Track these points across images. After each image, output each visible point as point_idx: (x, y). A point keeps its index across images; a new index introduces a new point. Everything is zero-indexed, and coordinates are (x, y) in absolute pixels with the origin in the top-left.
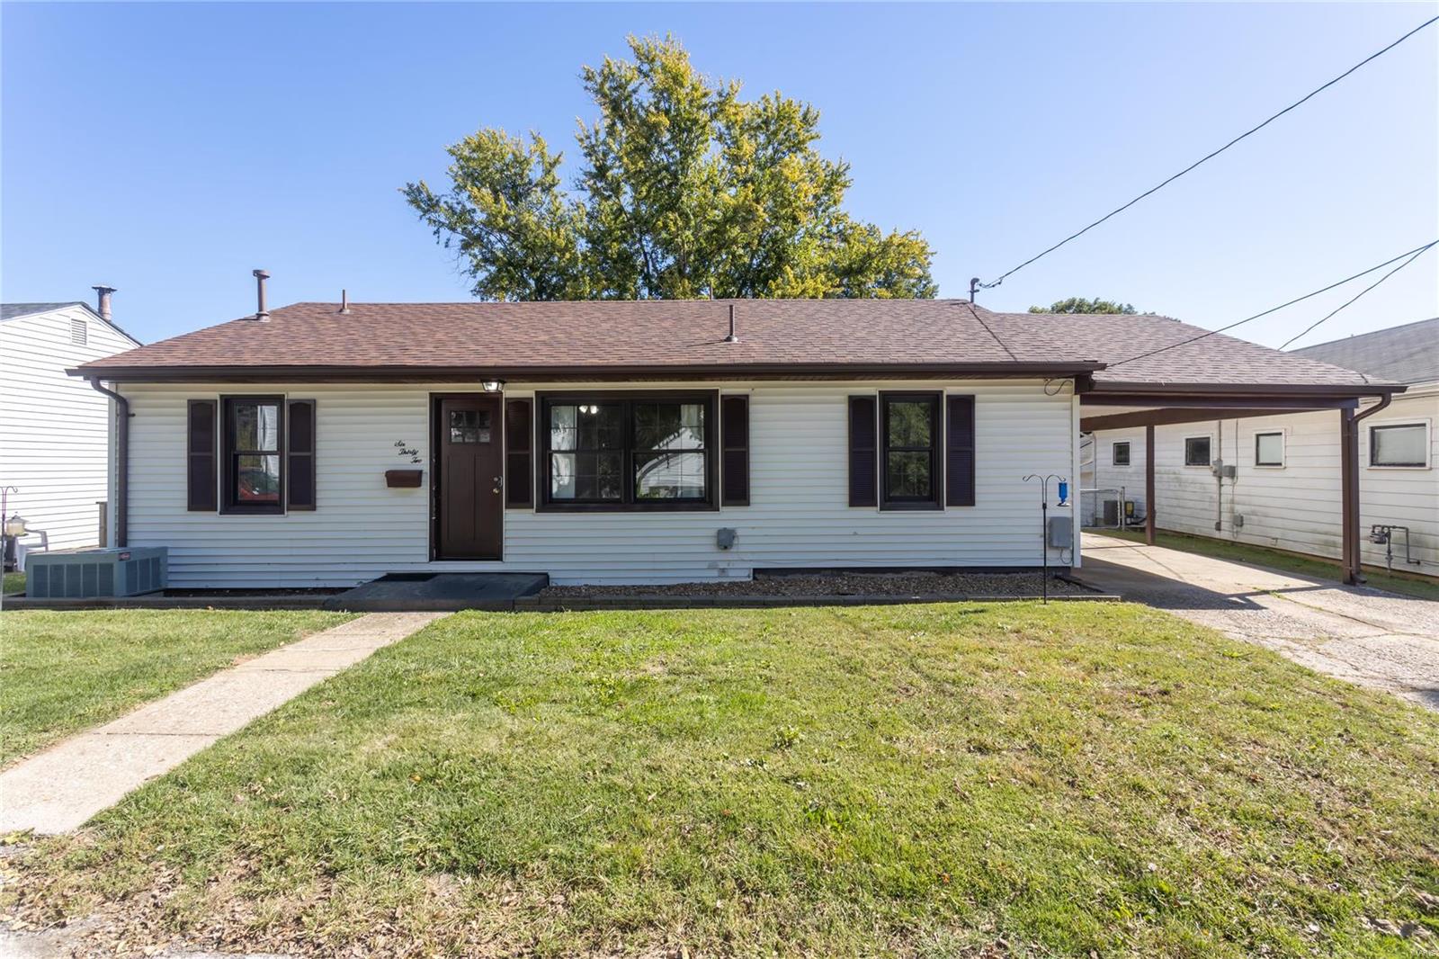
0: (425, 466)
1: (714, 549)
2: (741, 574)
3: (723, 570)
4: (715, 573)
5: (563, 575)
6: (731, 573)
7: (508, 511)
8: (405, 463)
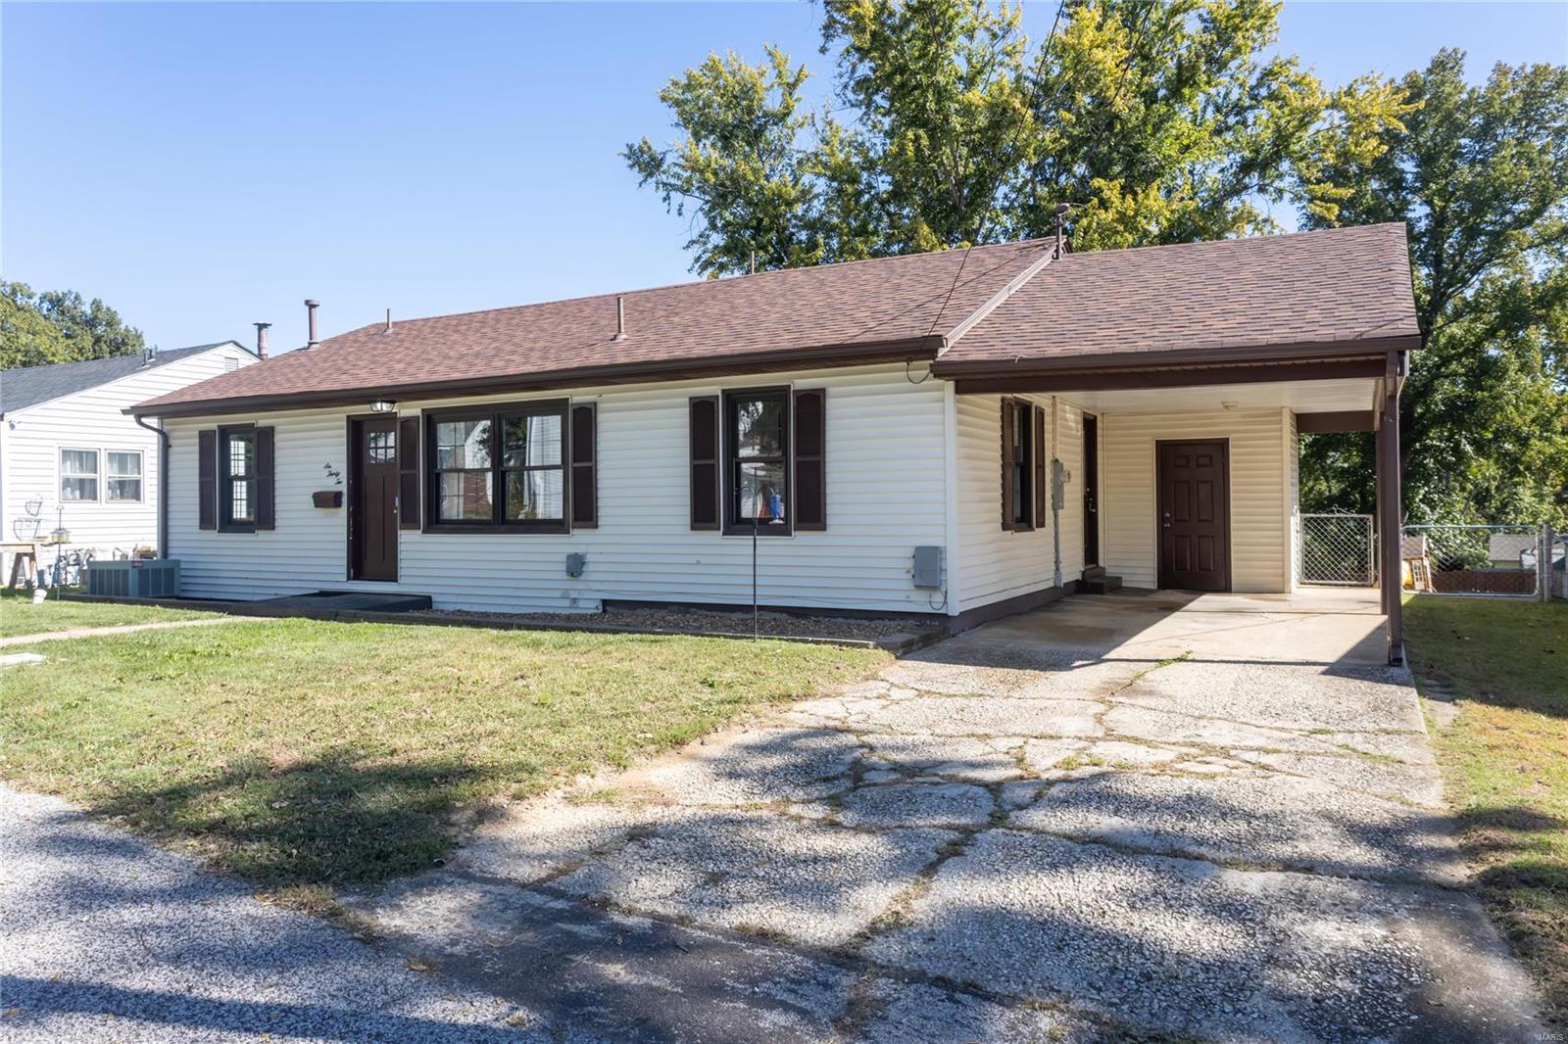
0: (343, 488)
1: (564, 576)
2: (589, 606)
3: (574, 600)
4: (567, 603)
5: (444, 601)
6: (581, 604)
7: (403, 532)
8: (330, 485)
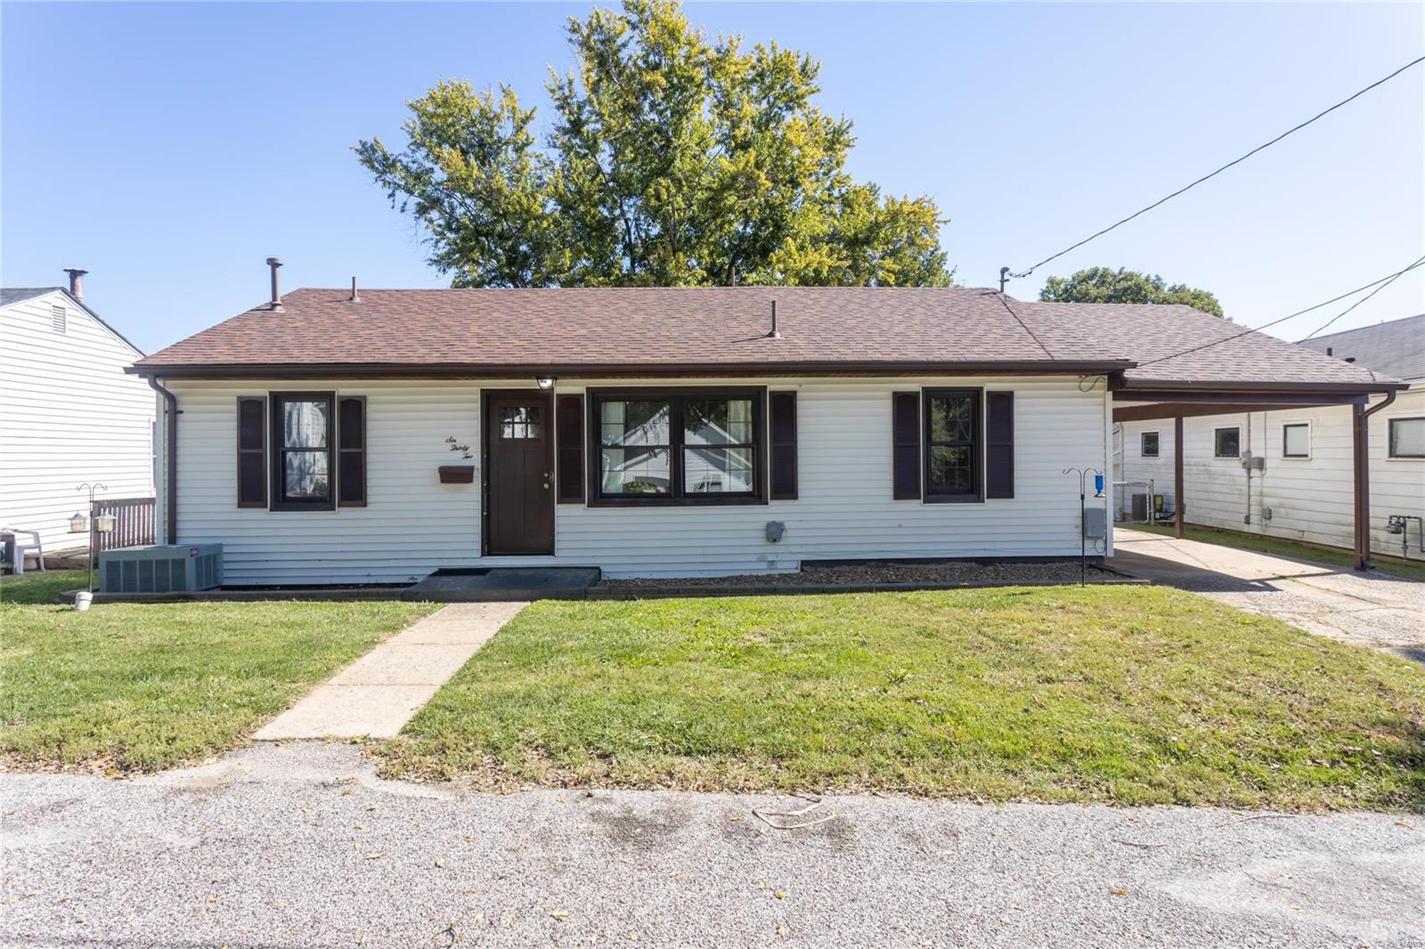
0: (476, 461)
1: (762, 542)
2: (789, 566)
3: (772, 562)
4: (764, 565)
5: (615, 569)
6: (780, 565)
7: (560, 506)
8: (456, 459)
